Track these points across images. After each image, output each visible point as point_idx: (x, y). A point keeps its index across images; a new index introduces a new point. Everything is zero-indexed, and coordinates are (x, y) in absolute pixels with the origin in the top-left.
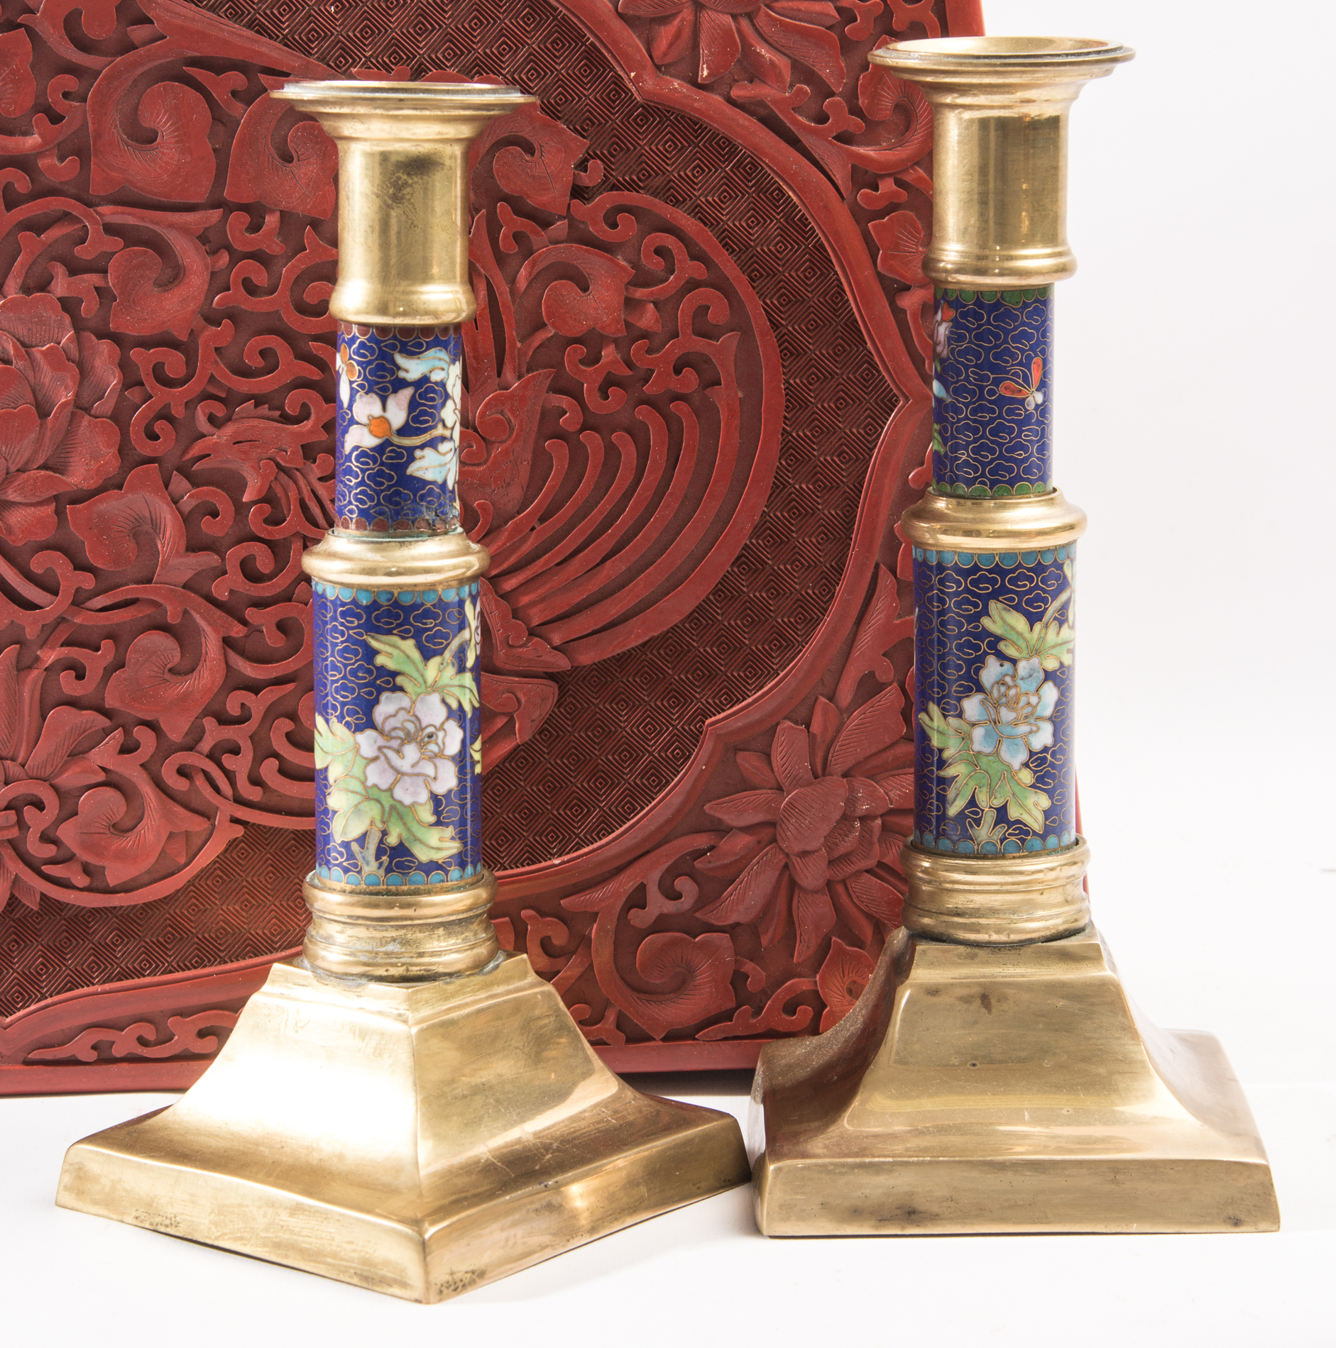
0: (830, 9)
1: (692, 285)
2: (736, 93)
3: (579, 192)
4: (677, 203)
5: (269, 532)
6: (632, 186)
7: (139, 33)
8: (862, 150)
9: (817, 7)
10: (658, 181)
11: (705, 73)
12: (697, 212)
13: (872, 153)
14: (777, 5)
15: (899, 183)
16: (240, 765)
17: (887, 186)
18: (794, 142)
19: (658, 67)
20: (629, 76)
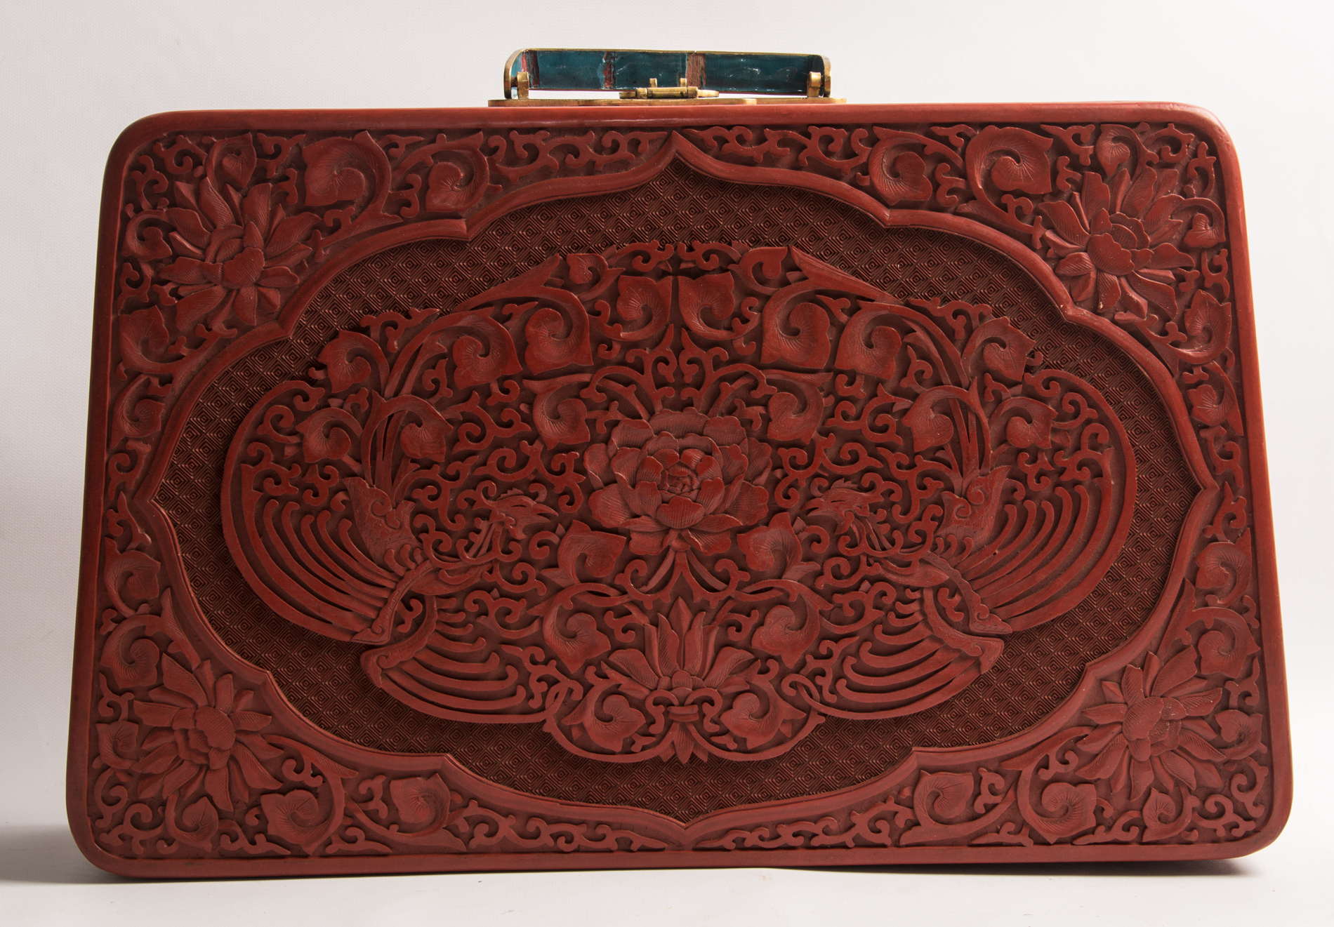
0: (1170, 274)
1: (1089, 422)
2: (1117, 317)
3: (1029, 369)
4: (1082, 376)
5: (848, 552)
6: (1058, 367)
7: (792, 276)
8: (1185, 351)
9: (1163, 273)
10: (1072, 364)
11: (1101, 307)
12: (1092, 381)
13: (1190, 353)
14: (1142, 271)
15: (1204, 369)
16: (826, 682)
17: (1198, 371)
18: (1148, 345)
19: (1075, 303)
20: (1060, 307)
